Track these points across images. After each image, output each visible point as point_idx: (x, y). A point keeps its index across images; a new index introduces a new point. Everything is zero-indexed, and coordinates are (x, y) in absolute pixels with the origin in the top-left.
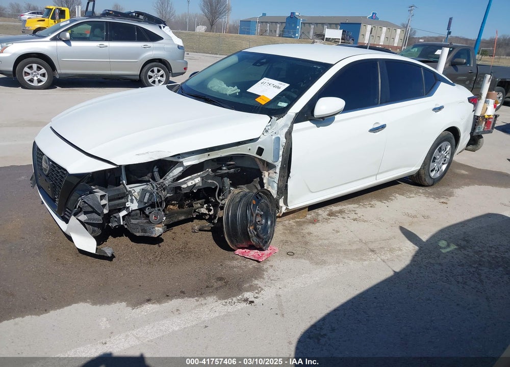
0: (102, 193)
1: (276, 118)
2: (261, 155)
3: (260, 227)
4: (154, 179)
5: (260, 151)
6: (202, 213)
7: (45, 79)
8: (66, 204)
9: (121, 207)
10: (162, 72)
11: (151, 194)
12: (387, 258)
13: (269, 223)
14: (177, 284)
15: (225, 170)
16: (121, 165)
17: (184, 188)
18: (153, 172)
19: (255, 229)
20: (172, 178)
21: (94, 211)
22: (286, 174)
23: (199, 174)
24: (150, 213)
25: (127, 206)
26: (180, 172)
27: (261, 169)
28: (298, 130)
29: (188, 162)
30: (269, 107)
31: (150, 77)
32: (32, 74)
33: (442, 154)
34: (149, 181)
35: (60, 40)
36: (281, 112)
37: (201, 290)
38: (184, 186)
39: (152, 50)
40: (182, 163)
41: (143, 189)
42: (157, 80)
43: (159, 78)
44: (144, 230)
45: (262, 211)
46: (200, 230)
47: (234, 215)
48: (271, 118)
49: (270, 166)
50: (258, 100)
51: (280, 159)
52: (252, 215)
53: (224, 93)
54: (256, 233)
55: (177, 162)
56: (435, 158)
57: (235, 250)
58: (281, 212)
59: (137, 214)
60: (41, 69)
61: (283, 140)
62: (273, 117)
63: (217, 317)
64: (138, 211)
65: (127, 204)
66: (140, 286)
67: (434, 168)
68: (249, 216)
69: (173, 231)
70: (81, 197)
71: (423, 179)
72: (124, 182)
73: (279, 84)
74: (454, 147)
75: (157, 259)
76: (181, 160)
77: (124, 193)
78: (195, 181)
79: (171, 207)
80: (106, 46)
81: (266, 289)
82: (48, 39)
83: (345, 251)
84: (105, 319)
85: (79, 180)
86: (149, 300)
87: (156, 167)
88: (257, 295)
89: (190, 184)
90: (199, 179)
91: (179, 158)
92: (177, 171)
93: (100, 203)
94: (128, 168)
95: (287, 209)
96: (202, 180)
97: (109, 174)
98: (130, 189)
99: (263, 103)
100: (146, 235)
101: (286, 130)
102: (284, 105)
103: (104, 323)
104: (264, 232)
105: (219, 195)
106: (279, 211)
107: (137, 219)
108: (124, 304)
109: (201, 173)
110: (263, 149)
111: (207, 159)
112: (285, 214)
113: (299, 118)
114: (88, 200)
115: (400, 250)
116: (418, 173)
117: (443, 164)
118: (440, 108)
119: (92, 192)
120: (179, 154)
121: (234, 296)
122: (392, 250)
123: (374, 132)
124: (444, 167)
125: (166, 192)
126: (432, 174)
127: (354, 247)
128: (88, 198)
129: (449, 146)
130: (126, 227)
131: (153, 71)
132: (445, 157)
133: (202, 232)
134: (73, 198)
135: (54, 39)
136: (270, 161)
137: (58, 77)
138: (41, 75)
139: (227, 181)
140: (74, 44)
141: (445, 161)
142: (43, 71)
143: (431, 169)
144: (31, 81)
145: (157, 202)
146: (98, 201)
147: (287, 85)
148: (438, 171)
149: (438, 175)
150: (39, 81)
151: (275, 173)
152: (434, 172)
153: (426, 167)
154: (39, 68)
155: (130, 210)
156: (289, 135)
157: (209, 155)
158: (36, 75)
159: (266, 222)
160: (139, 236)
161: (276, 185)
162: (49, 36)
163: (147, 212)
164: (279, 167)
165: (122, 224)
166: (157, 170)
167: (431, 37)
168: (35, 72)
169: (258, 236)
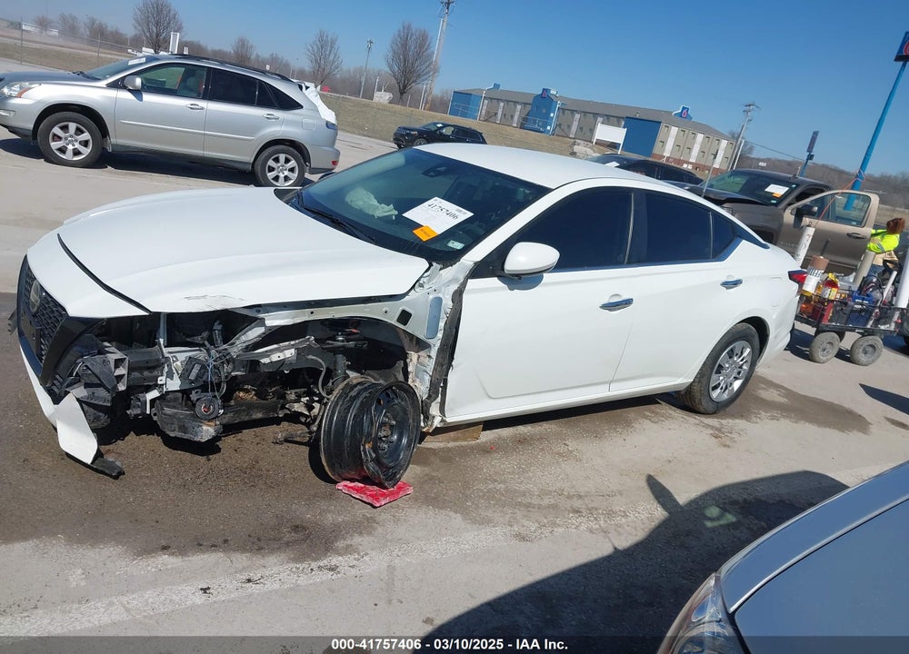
0: (119, 355)
1: (439, 266)
2: (405, 324)
3: (386, 446)
4: (212, 343)
5: (405, 317)
6: (295, 412)
7: (86, 151)
8: (56, 366)
9: (151, 384)
10: (293, 163)
11: (204, 367)
12: (597, 526)
13: (404, 441)
14: (221, 527)
15: (342, 341)
16: (160, 313)
17: (264, 364)
18: (211, 330)
19: (375, 449)
20: (244, 345)
21: (101, 385)
22: (446, 361)
23: (293, 343)
24: (197, 400)
25: (159, 383)
26: (259, 336)
27: (406, 348)
28: (474, 291)
29: (275, 320)
30: (433, 246)
31: (271, 169)
32: (66, 139)
33: (735, 362)
34: (203, 345)
35: (124, 88)
36: (450, 258)
37: (259, 542)
38: (265, 361)
39: (279, 124)
40: (263, 320)
41: (190, 358)
42: (282, 175)
43: (286, 173)
44: (183, 429)
45: (395, 420)
46: (287, 441)
47: (343, 420)
48: (431, 265)
49: (421, 345)
50: (417, 232)
51: (440, 335)
52: (372, 423)
53: (371, 213)
54: (374, 455)
55: (256, 319)
56: (720, 367)
57: (336, 483)
58: (431, 426)
59: (176, 399)
60: (83, 132)
61: (448, 304)
62: (434, 264)
63: (276, 591)
64: (180, 395)
65: (159, 379)
66: (157, 522)
67: (719, 384)
68: (366, 424)
69: (239, 436)
70: (82, 357)
71: (697, 400)
72: (162, 341)
73: (458, 210)
74: (757, 352)
75: (198, 481)
76: (261, 316)
77: (158, 360)
78: (284, 353)
79: (241, 394)
80: (202, 109)
81: (373, 554)
82: (103, 83)
83: (528, 506)
84: (80, 571)
85: (85, 327)
86: (165, 548)
87: (218, 322)
88: (355, 563)
89: (275, 357)
90: (293, 351)
91: (259, 312)
92: (254, 333)
93: (112, 373)
94: (172, 317)
95: (442, 421)
96: (298, 354)
97: (138, 325)
98: (167, 355)
99: (424, 238)
100: (186, 436)
101: (455, 287)
102: (458, 246)
103: (76, 578)
104: (390, 456)
105: (325, 383)
106: (430, 423)
107: (174, 407)
108: (120, 549)
109: (297, 341)
110: (410, 315)
111: (307, 319)
112: (438, 431)
113: (480, 271)
114: (92, 364)
115: (625, 516)
116: (689, 389)
117: (736, 378)
118: (737, 283)
119: (102, 352)
120: (259, 306)
121: (315, 560)
122: (610, 514)
123: (610, 310)
124: (737, 384)
125: (231, 366)
126: (715, 394)
127: (546, 501)
128: (94, 362)
129: (748, 350)
130: (155, 418)
131: (277, 160)
132: (741, 367)
133: (289, 444)
134: (69, 358)
135: (114, 86)
136: (421, 337)
137: (110, 150)
138: (80, 143)
139: (342, 361)
140: (147, 97)
141: (739, 373)
142: (86, 136)
143: (712, 385)
144: (63, 150)
145: (212, 383)
146: (110, 369)
147: (470, 214)
148: (726, 388)
149: (725, 396)
150: (76, 153)
151: (430, 357)
152: (718, 390)
153: (704, 380)
154: (79, 131)
155: (165, 390)
156: (458, 296)
157: (312, 313)
158: (73, 141)
159: (400, 439)
160: (176, 437)
161: (427, 378)
162: (106, 78)
163: (194, 396)
164: (436, 349)
165: (148, 412)
166: (220, 327)
167: (779, 160)
168: (71, 136)
169: (377, 461)
